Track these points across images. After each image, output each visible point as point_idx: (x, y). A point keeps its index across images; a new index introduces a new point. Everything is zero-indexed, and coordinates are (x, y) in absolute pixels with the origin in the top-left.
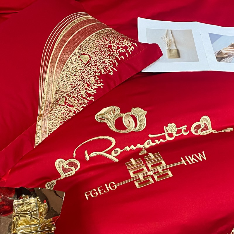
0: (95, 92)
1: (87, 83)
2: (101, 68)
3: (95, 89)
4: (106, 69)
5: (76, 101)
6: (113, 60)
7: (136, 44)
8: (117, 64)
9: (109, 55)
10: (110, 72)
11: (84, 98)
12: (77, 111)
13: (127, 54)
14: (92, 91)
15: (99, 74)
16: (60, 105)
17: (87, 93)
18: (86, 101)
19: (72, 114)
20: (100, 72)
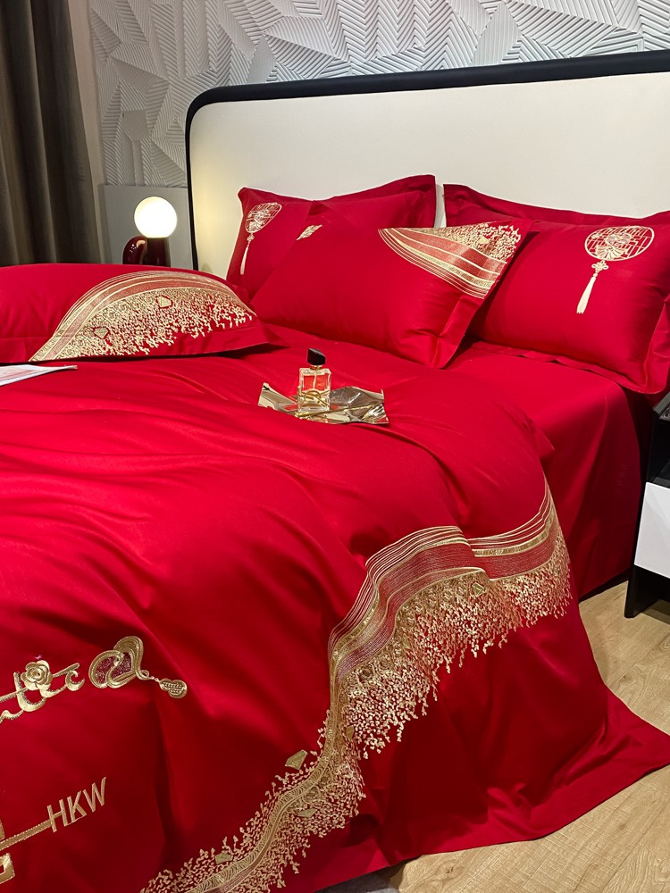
1: (151, 330)
2: (184, 323)
3: (159, 343)
4: (191, 328)
5: (122, 341)
6: (205, 321)
7: (250, 317)
8: (210, 329)
9: (203, 314)
10: (194, 333)
11: (135, 345)
12: (112, 352)
13: (231, 324)
14: (152, 343)
15: (176, 330)
16: (95, 335)
18: (135, 349)
19: (103, 352)
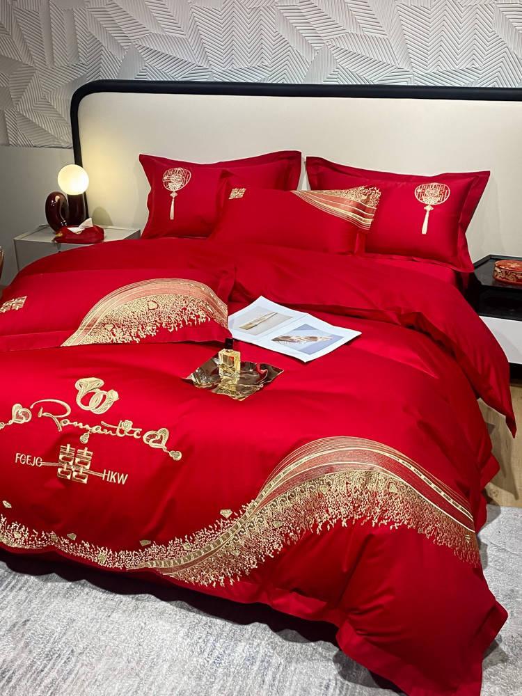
0: (145, 336)
2: (164, 321)
3: (147, 335)
4: (169, 324)
5: (122, 333)
6: (179, 321)
7: (209, 319)
8: (182, 326)
9: (178, 314)
10: (170, 329)
11: (131, 335)
12: (115, 341)
13: (196, 323)
14: (143, 335)
15: (159, 325)
16: (105, 329)
17: (137, 334)
18: (130, 339)
20: (161, 324)
